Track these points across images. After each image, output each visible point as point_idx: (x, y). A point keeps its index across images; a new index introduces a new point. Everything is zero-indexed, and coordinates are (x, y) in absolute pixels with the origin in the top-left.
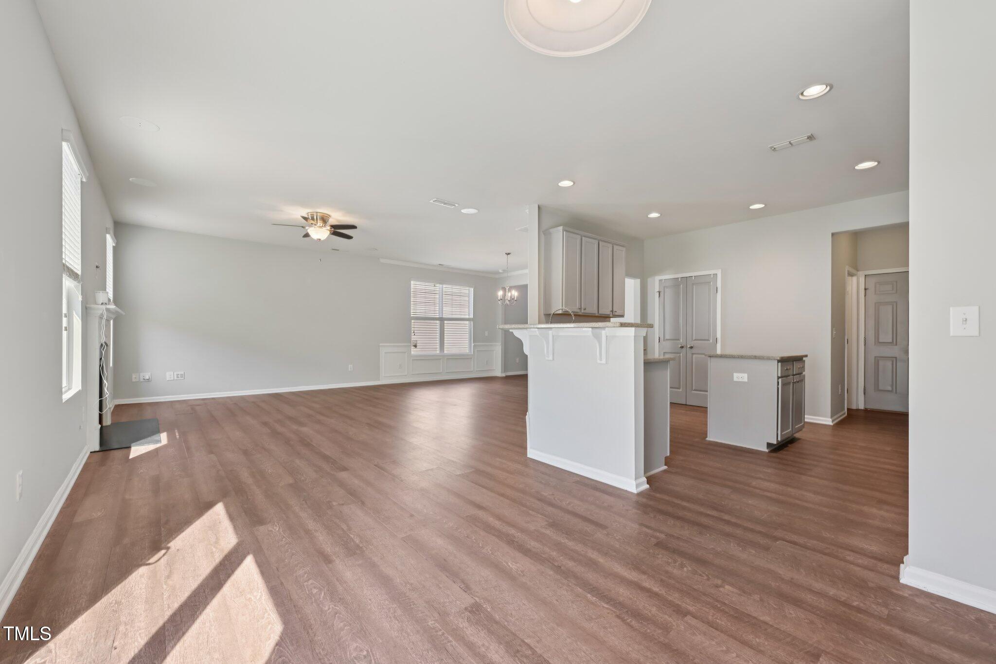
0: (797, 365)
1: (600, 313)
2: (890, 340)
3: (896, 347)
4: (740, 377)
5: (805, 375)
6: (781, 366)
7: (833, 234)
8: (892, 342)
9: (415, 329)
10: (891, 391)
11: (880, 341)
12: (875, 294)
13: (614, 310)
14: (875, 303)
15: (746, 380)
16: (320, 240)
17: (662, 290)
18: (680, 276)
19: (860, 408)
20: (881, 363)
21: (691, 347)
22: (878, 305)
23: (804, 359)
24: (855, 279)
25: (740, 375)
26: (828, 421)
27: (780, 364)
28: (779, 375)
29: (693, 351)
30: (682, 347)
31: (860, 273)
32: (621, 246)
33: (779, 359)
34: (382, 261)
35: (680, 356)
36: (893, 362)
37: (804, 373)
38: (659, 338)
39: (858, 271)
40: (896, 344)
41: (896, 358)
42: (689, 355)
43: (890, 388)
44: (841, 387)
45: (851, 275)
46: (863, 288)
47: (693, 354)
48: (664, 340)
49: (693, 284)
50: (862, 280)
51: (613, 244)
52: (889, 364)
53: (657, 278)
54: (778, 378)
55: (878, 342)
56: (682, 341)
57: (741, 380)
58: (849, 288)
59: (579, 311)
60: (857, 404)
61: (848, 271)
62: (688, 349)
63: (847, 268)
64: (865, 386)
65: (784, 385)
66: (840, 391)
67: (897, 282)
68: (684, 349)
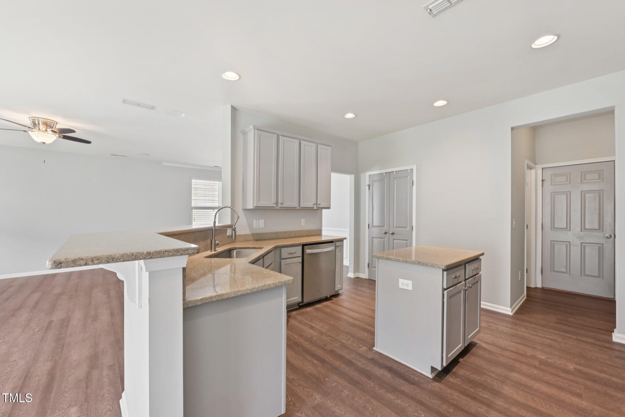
0: (470, 268)
1: (301, 206)
2: (565, 227)
3: (570, 233)
4: (405, 284)
5: (481, 275)
6: (447, 275)
7: (512, 129)
8: (566, 228)
9: (195, 217)
10: (566, 273)
11: (556, 227)
12: (551, 184)
13: (318, 203)
14: (551, 193)
15: (410, 288)
16: (44, 143)
17: (371, 184)
18: (384, 171)
19: (538, 286)
20: (556, 247)
21: (393, 234)
22: (553, 195)
23: (480, 257)
24: (533, 171)
25: (405, 281)
26: (508, 311)
27: (445, 273)
28: (445, 287)
29: (395, 237)
30: (386, 233)
31: (538, 166)
32: (325, 145)
33: (443, 268)
34: (164, 164)
35: (384, 241)
36: (567, 245)
37: (480, 273)
38: (369, 224)
39: (536, 165)
40: (570, 230)
41: (570, 242)
42: (391, 240)
43: (564, 270)
44: (521, 273)
45: (530, 168)
46: (541, 179)
47: (394, 239)
48: (372, 227)
49: (395, 178)
50: (540, 172)
51: (317, 144)
52: (564, 248)
53: (368, 174)
54: (444, 290)
55: (553, 227)
56: (386, 228)
57: (405, 287)
58: (528, 180)
59: (275, 205)
60: (536, 283)
61: (527, 164)
62: (390, 235)
63: (526, 162)
64: (542, 268)
65: (450, 297)
66: (520, 277)
67: (570, 174)
68: (387, 235)
